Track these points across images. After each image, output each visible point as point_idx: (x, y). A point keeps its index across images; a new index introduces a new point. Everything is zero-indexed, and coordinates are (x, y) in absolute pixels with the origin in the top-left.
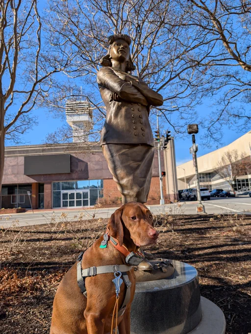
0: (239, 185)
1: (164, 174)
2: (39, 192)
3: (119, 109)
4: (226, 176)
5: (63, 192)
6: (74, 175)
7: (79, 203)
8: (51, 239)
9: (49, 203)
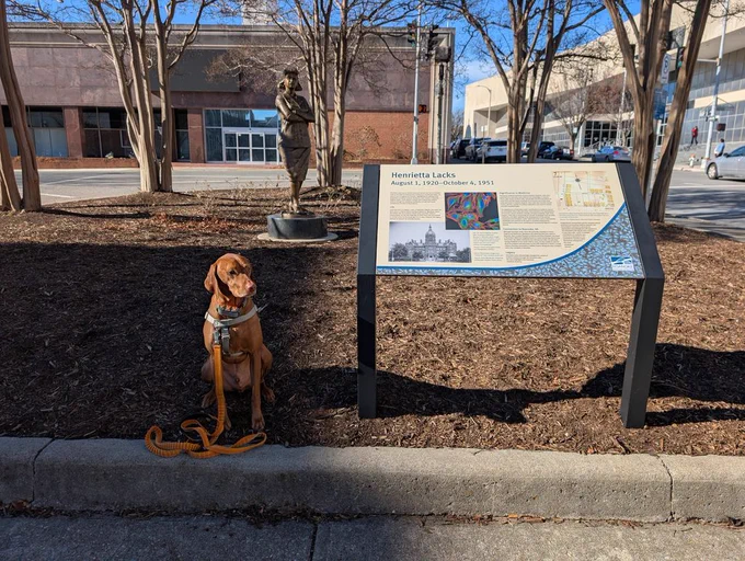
0: (597, 134)
1: (424, 109)
2: (177, 128)
3: (288, 126)
4: (564, 115)
5: (227, 130)
6: (248, 99)
7: (258, 156)
8: (237, 205)
9: (199, 151)
